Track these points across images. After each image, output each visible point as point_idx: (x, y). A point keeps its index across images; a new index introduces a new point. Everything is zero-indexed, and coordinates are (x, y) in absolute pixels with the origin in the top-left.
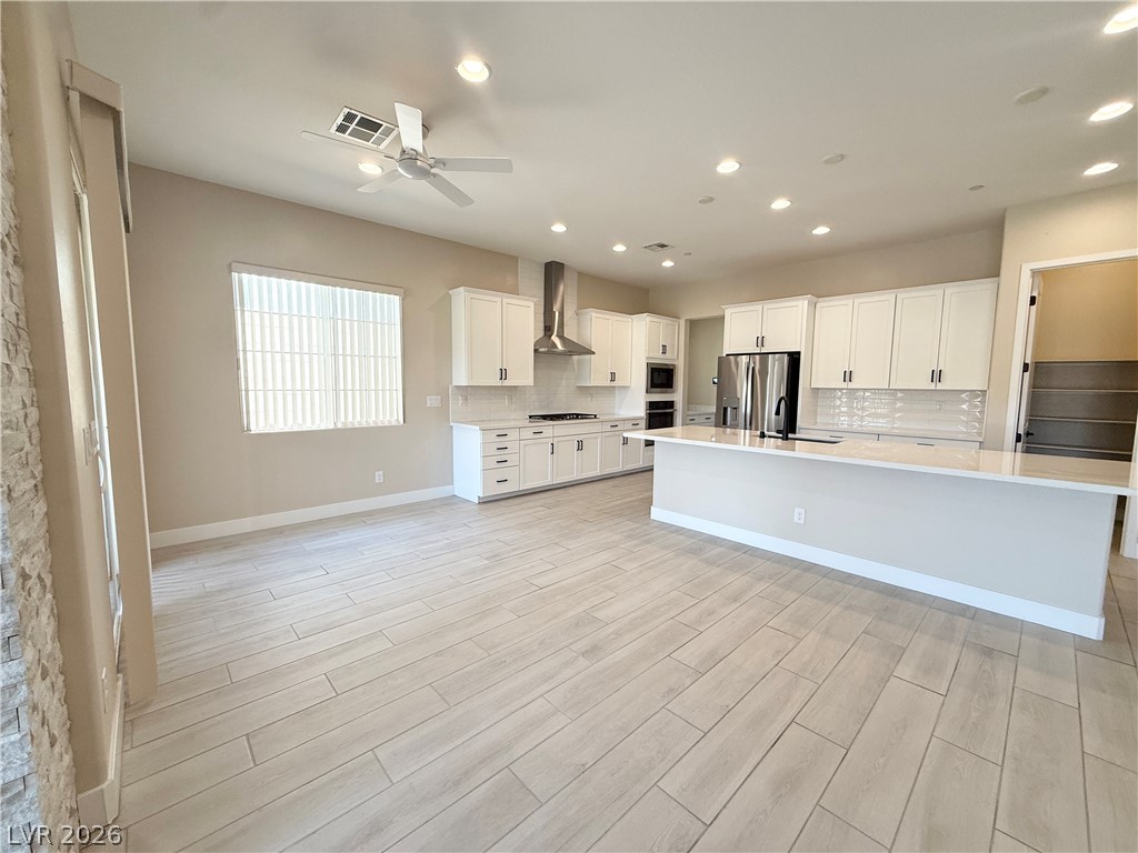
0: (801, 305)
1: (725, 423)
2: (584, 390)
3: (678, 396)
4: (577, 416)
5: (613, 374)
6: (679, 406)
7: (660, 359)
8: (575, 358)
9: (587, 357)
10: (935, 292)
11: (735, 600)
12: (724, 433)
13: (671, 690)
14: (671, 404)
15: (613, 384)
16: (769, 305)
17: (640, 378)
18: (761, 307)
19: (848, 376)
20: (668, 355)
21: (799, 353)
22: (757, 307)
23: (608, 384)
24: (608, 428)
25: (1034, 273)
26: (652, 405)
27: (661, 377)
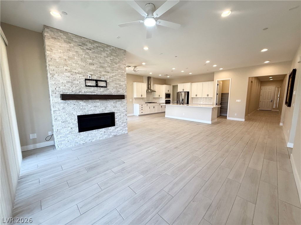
0: (189, 84)
1: (178, 103)
4: (153, 103)
6: (171, 101)
9: (155, 92)
10: (207, 83)
15: (159, 97)
17: (164, 96)
19: (196, 95)
20: (169, 92)
21: (189, 92)
22: (183, 84)
24: (158, 104)
25: (218, 81)
26: (166, 101)
27: (168, 96)
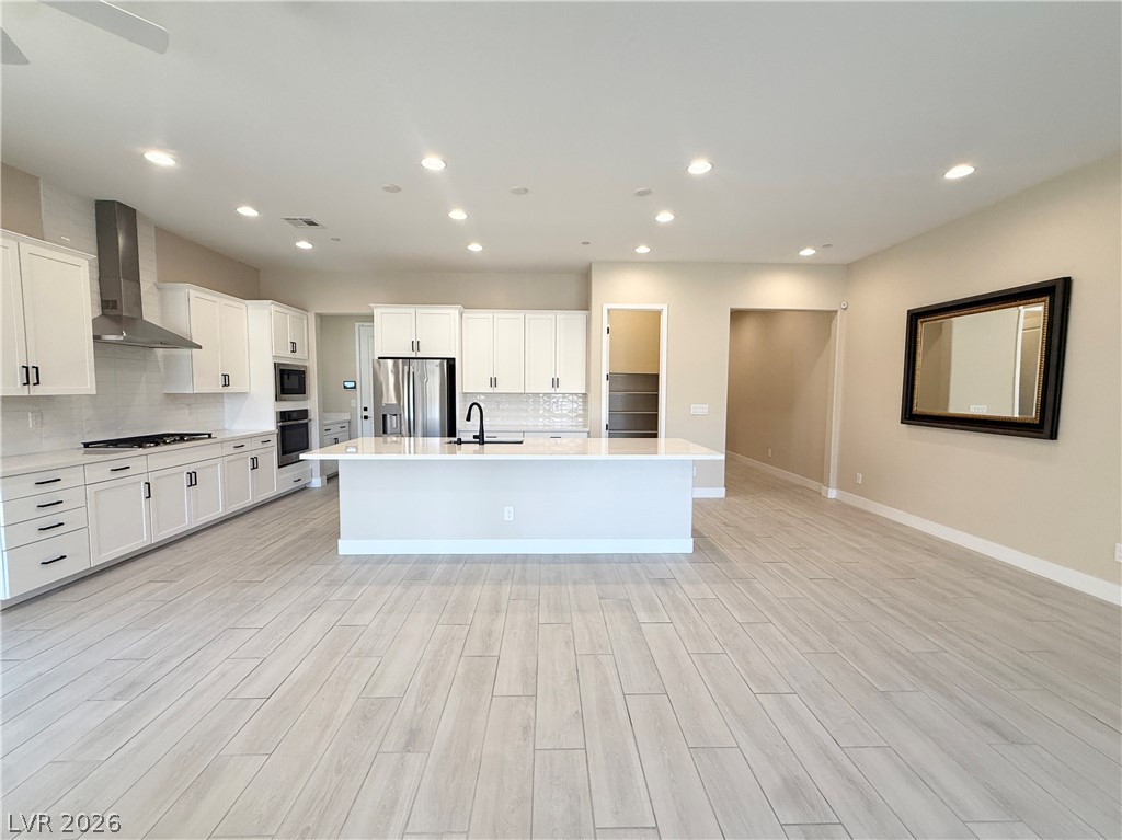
0: (452, 312)
1: (385, 432)
2: (174, 399)
3: (311, 403)
4: (181, 438)
5: (226, 377)
6: (314, 415)
7: (290, 359)
8: (160, 352)
9: (185, 352)
10: (549, 315)
11: (497, 612)
12: (385, 442)
13: (526, 729)
14: (304, 413)
15: (226, 390)
16: (422, 311)
17: (266, 383)
18: (413, 310)
19: (493, 382)
20: (297, 355)
21: (454, 359)
22: (410, 310)
23: (220, 389)
24: (229, 449)
25: (609, 311)
26: (284, 416)
27: (290, 380)
